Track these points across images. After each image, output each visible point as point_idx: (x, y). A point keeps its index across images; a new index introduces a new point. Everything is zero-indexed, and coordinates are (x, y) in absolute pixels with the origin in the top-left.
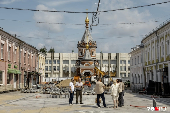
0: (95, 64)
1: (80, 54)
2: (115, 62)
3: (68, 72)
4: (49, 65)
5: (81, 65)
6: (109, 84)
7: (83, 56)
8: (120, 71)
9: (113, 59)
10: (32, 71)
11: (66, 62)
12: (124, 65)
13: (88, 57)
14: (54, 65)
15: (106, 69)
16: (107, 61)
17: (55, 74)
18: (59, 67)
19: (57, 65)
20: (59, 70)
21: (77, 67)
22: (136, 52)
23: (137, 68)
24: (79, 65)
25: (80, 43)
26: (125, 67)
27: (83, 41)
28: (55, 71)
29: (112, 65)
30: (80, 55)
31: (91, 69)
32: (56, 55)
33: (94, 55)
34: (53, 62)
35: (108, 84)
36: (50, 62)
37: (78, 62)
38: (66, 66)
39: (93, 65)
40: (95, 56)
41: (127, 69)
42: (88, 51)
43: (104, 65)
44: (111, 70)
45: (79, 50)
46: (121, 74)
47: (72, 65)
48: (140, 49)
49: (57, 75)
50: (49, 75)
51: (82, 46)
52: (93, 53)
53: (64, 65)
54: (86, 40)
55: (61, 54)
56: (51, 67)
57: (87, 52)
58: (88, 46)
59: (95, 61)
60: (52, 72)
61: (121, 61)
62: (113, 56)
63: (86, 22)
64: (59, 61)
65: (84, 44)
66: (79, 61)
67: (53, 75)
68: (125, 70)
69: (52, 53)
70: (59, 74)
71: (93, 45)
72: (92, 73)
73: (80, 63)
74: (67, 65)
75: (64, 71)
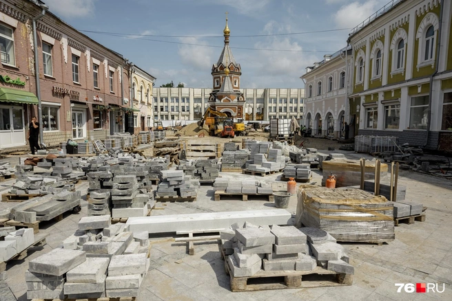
0: (238, 99)
1: (216, 83)
2: (262, 100)
3: (201, 113)
4: (176, 104)
5: (217, 100)
6: (293, 135)
7: (219, 88)
8: (268, 113)
9: (259, 96)
10: (110, 104)
11: (198, 100)
12: (274, 105)
13: (228, 87)
14: (182, 104)
15: (249, 110)
16: (252, 99)
17: (183, 116)
18: (188, 107)
19: (186, 104)
20: (188, 111)
21: (212, 103)
22: (324, 70)
23: (325, 101)
24: (215, 101)
25: (216, 66)
26: (276, 107)
27: (220, 63)
28: (183, 113)
29: (258, 105)
30: (216, 86)
31: (232, 107)
32: (185, 91)
33: (237, 86)
34: (180, 100)
35: (290, 135)
36: (177, 100)
37: (213, 97)
38: (197, 107)
39: (236, 100)
40: (238, 88)
41: (278, 110)
42: (228, 79)
43: (248, 105)
44: (256, 111)
45: (214, 78)
46: (270, 117)
47: (206, 104)
48: (344, 57)
49: (187, 118)
50: (176, 118)
51: (218, 71)
52: (235, 82)
53: (196, 104)
54: (225, 62)
55: (191, 90)
56: (178, 107)
57: (226, 80)
58: (228, 70)
59: (239, 94)
60: (180, 114)
61: (271, 99)
62: (260, 92)
63: (225, 33)
64: (188, 99)
65: (222, 68)
66: (214, 94)
67: (181, 118)
68: (276, 111)
69: (180, 89)
70: (188, 116)
71: (235, 70)
72: (234, 114)
73: (216, 97)
74: (200, 104)
75: (195, 113)
